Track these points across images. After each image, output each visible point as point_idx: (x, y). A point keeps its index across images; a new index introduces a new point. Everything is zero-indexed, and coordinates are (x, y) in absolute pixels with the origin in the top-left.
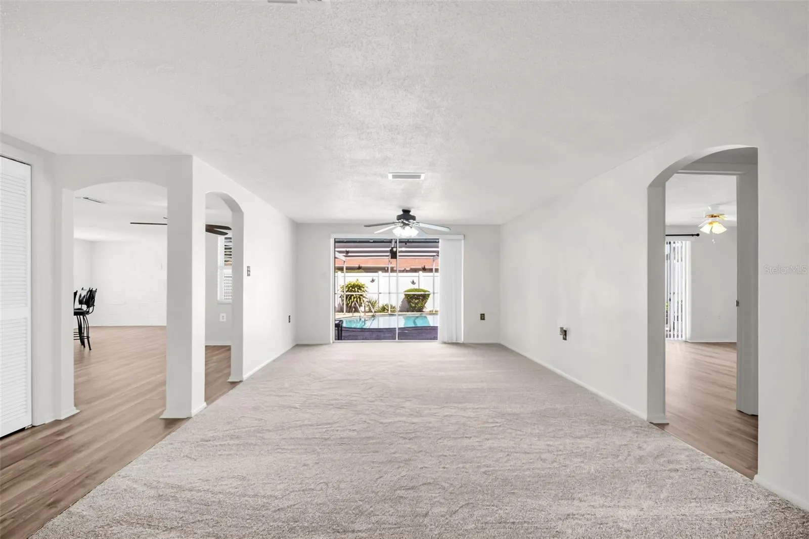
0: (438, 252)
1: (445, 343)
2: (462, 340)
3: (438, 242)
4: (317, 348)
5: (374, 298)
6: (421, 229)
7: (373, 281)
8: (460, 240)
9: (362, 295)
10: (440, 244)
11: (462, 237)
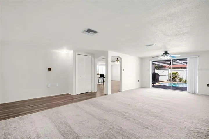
0: (187, 62)
1: (189, 93)
2: (198, 93)
3: (187, 59)
4: (146, 89)
5: (182, 77)
6: (172, 56)
7: (163, 72)
8: (197, 57)
9: (177, 76)
10: (188, 60)
11: (198, 56)
